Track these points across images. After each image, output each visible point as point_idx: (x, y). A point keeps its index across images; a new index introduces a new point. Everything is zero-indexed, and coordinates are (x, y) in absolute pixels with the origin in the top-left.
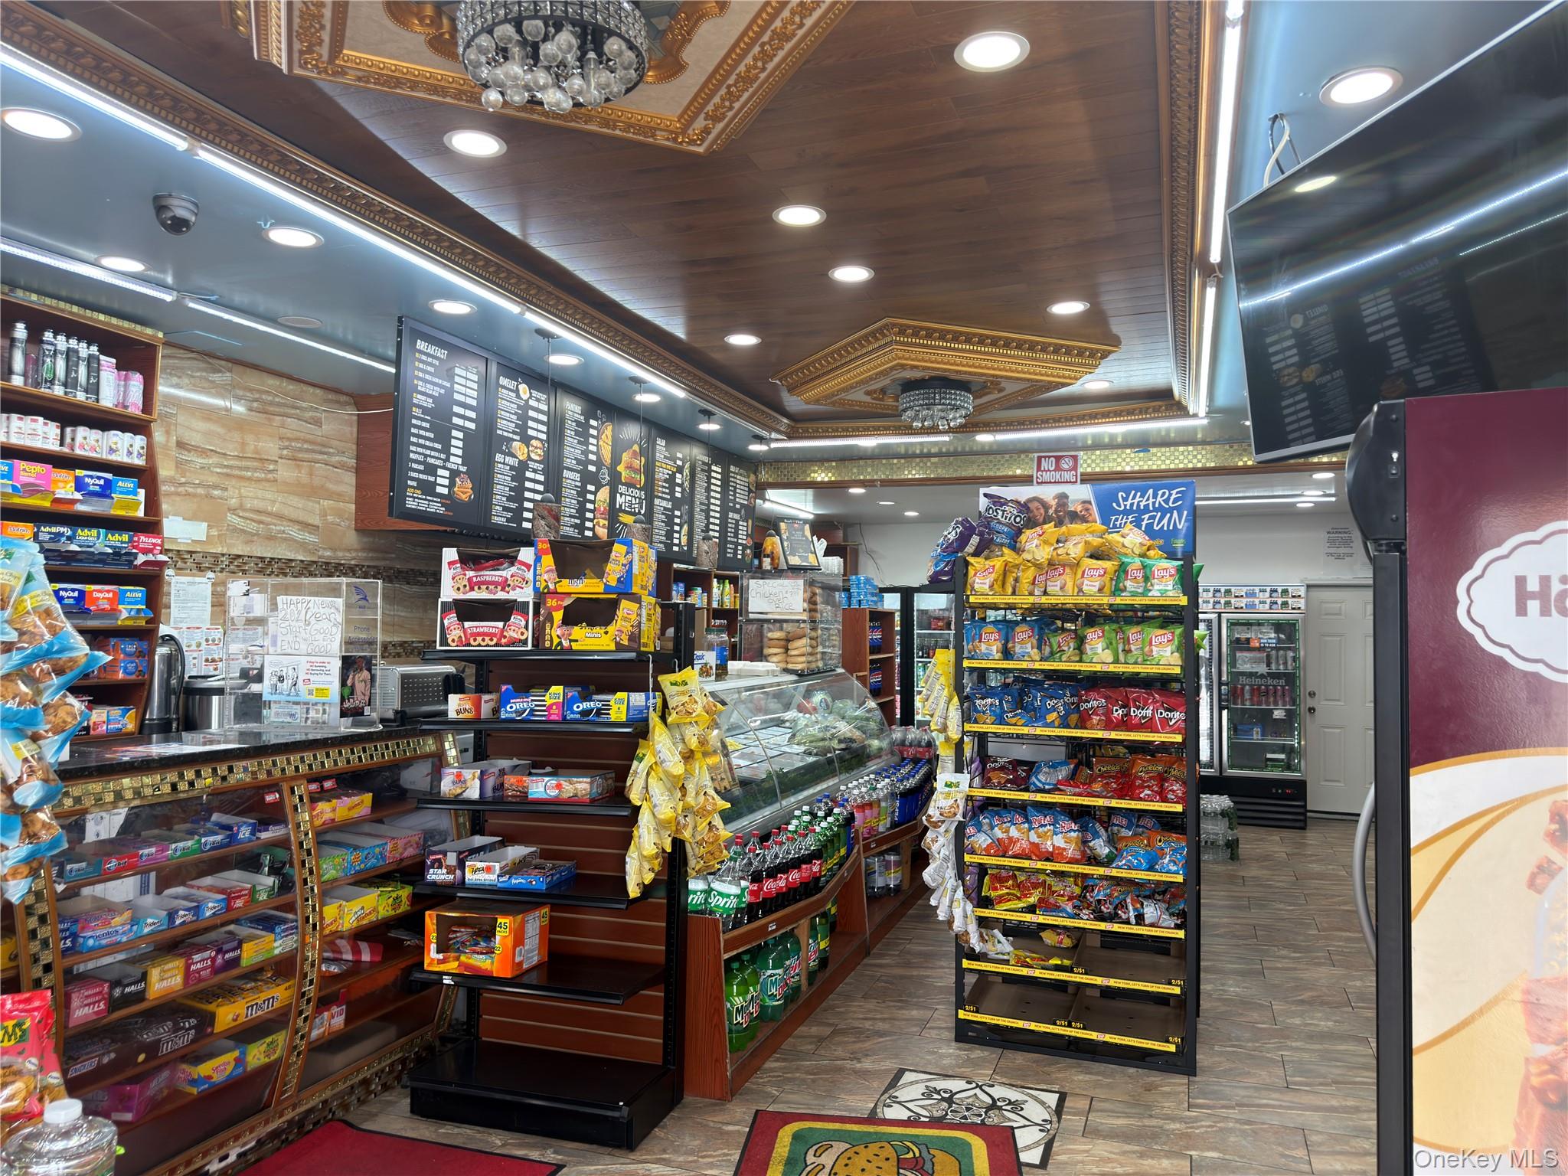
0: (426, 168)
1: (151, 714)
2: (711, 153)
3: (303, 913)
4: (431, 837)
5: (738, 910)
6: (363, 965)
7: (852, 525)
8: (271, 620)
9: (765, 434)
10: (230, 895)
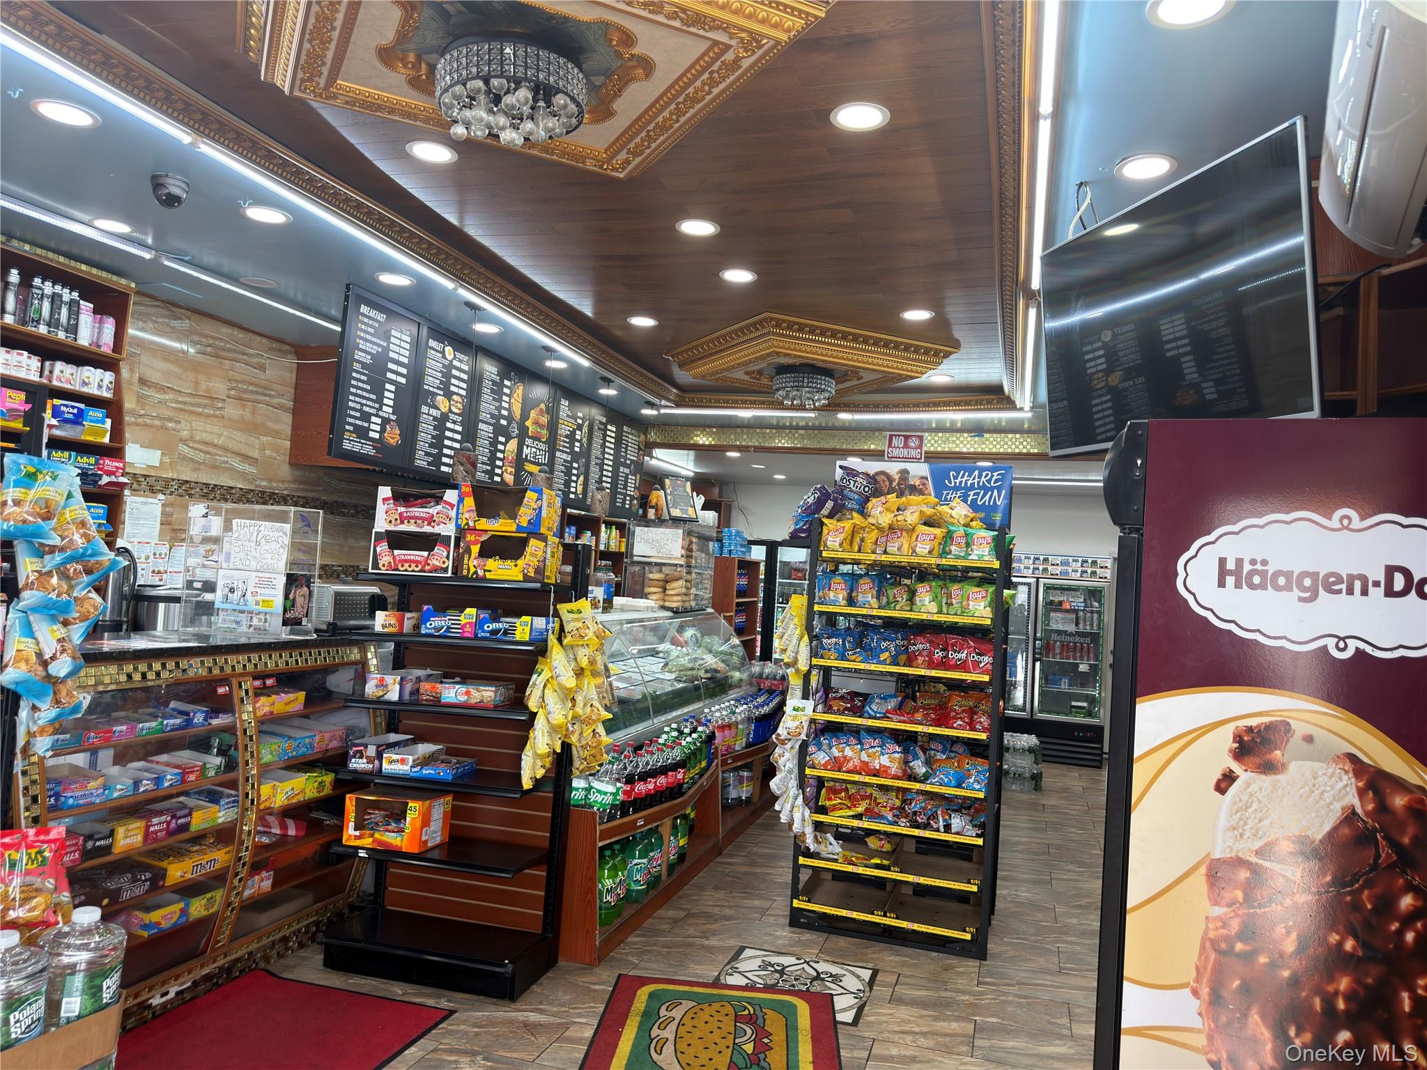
0: (387, 167)
2: (629, 179)
3: (244, 789)
4: (351, 734)
5: (613, 806)
6: (289, 839)
7: (727, 483)
8: (226, 539)
9: (656, 401)
10: (185, 771)
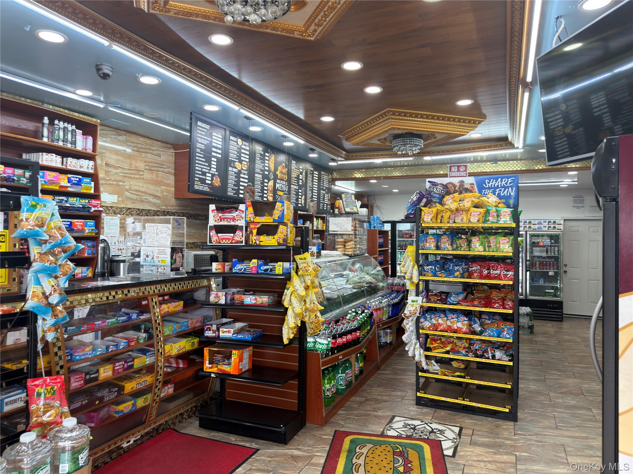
0: (201, 50)
1: (98, 270)
2: (316, 40)
3: (157, 348)
4: (206, 319)
5: (327, 350)
6: (180, 369)
7: (370, 196)
8: (143, 233)
9: (336, 158)
10: (129, 341)
